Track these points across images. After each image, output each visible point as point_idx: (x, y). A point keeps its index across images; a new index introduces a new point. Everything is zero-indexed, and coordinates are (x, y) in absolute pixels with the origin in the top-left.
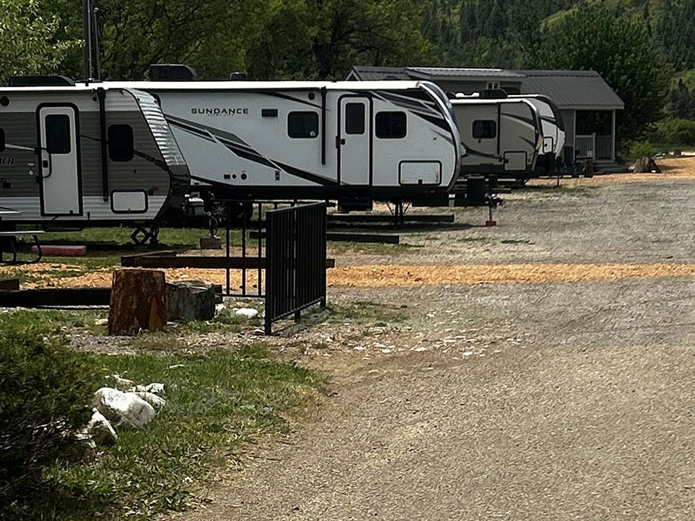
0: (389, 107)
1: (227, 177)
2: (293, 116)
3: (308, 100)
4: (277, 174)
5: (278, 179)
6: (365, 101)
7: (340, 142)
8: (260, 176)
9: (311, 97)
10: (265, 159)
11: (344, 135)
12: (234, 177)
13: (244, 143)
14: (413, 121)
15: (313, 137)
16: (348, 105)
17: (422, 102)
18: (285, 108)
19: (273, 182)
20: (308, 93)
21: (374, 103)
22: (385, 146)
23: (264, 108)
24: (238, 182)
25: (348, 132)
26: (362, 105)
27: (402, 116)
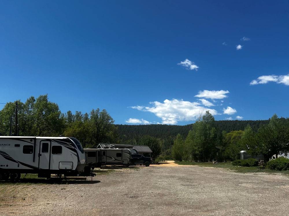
0: (57, 144)
1: (2, 166)
2: (25, 147)
3: (30, 142)
4: (19, 165)
5: (18, 166)
6: (49, 143)
7: (40, 155)
8: (13, 166)
9: (31, 141)
10: (14, 160)
11: (41, 153)
12: (4, 166)
13: (8, 155)
14: (64, 149)
15: (31, 153)
16: (43, 144)
17: (67, 143)
18: (22, 144)
19: (17, 168)
20: (30, 139)
21: (52, 143)
22: (55, 157)
23: (16, 144)
24: (5, 168)
25: (43, 152)
26: (48, 144)
27: (61, 148)
